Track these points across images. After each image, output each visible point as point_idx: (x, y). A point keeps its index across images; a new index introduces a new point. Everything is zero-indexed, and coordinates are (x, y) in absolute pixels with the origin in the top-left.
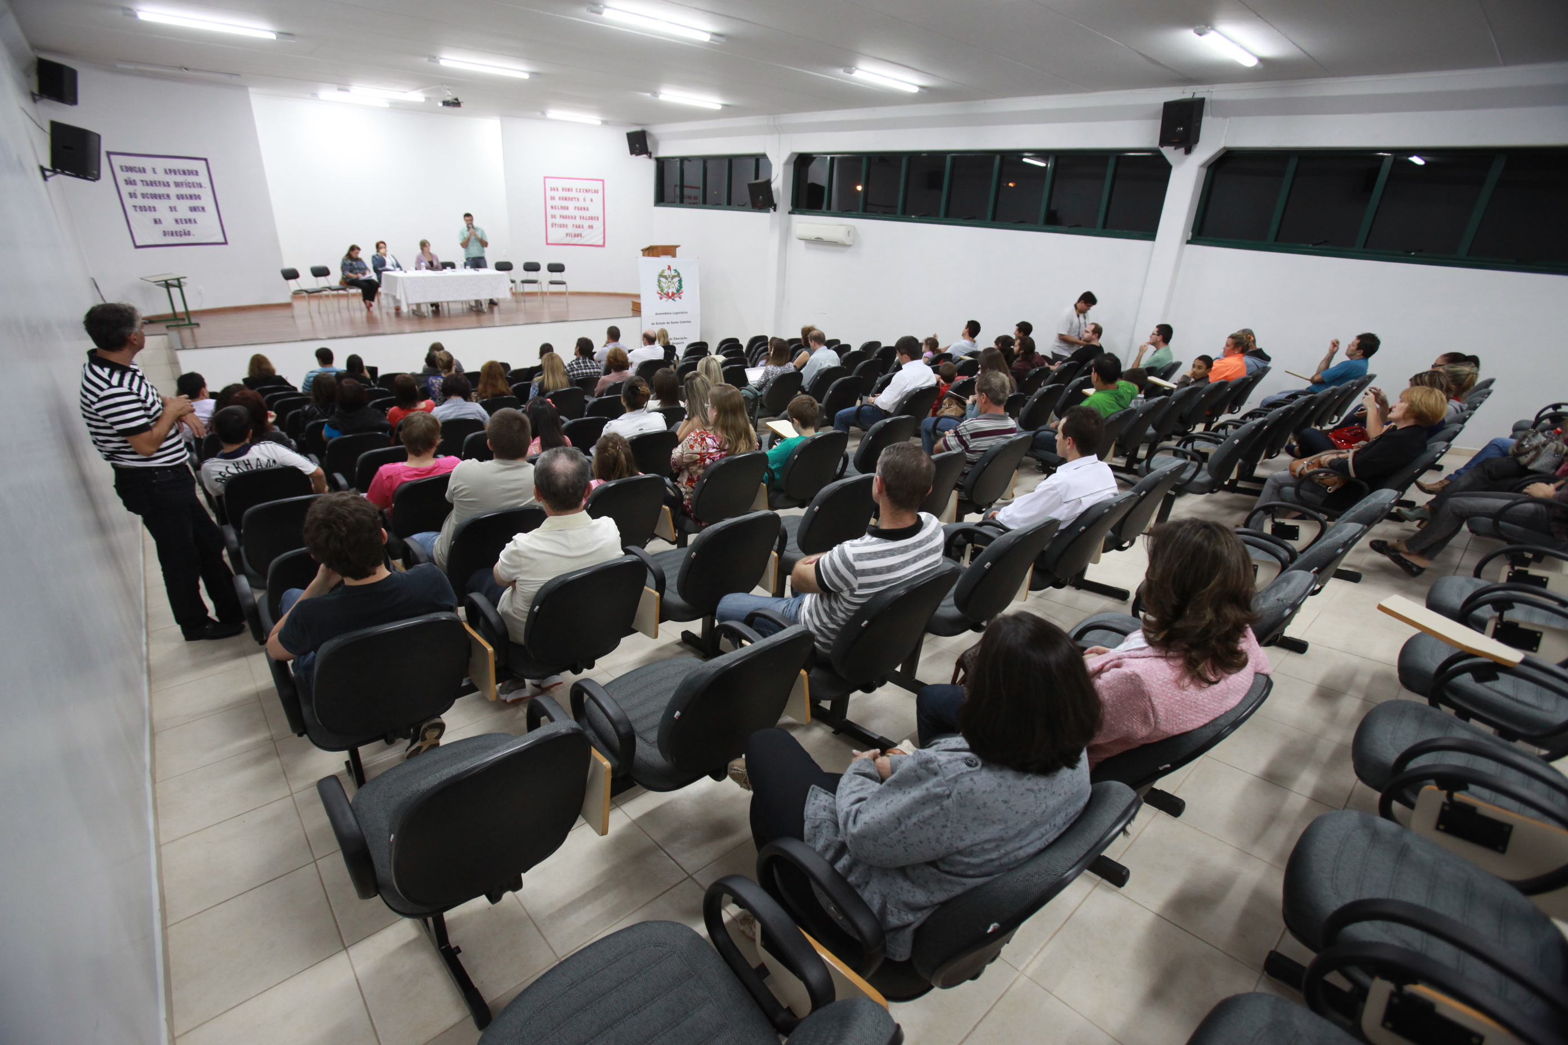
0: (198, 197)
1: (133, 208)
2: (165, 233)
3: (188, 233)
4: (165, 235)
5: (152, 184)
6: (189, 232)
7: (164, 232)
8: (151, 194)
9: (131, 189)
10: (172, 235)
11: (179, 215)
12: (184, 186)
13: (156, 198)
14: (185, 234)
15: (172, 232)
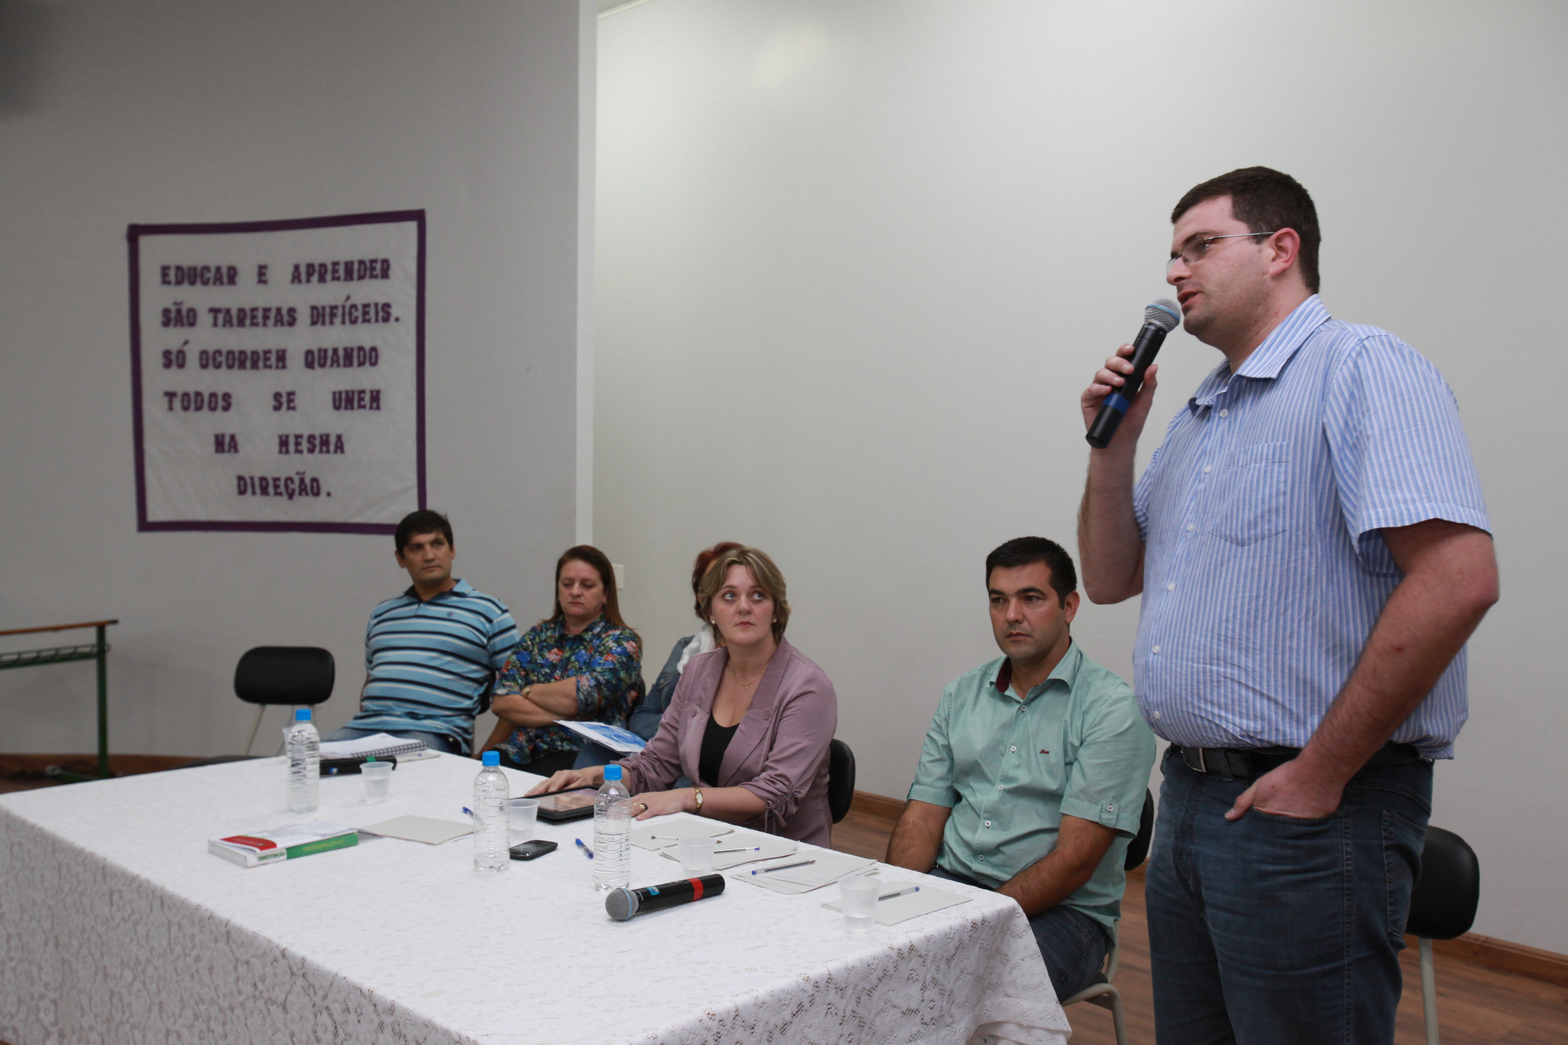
0: (370, 357)
1: (166, 400)
2: (243, 486)
3: (311, 488)
4: (242, 492)
5: (244, 318)
6: (314, 480)
7: (240, 478)
8: (230, 353)
9: (174, 338)
10: (264, 491)
11: (293, 423)
12: (338, 320)
13: (242, 365)
14: (303, 490)
15: (263, 479)
